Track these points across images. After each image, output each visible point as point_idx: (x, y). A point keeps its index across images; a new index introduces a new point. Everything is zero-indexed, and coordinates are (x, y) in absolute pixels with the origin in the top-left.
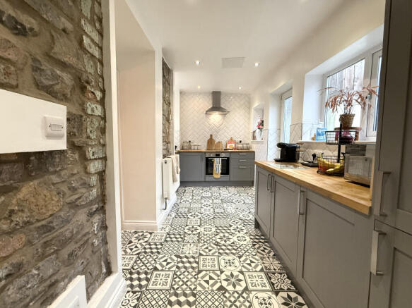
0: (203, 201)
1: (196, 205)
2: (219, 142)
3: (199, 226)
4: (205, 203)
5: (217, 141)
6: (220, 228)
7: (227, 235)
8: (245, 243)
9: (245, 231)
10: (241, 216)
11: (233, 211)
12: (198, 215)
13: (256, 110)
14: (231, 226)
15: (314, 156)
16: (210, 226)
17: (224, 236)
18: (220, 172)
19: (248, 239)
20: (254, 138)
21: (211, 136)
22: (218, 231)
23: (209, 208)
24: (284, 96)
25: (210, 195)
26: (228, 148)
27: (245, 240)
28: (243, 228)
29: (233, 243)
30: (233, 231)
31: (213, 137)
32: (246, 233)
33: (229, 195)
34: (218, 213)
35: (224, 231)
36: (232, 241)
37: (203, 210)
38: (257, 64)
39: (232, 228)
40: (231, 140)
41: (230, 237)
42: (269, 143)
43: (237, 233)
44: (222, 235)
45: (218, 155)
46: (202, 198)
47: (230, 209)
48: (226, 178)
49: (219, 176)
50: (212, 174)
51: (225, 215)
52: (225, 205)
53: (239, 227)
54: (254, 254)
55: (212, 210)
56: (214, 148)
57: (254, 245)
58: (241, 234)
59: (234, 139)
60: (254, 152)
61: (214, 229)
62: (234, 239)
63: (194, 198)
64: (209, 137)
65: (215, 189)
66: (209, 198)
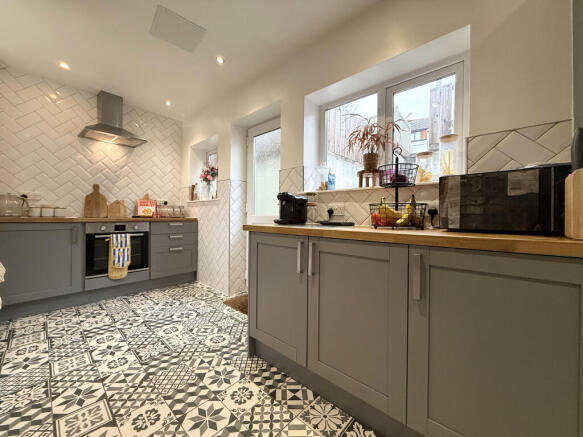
0: (93, 343)
1: (72, 363)
2: (118, 203)
3: (113, 424)
4: (104, 346)
5: (111, 199)
6: (180, 396)
7: (205, 405)
8: (254, 401)
9: (237, 373)
10: (209, 343)
11: (187, 339)
12: (90, 393)
13: (196, 150)
14: (201, 377)
15: (331, 212)
16: (148, 406)
17: (202, 412)
18: (127, 263)
19: (253, 387)
20: (193, 196)
21: (96, 187)
22: (178, 407)
23: (118, 355)
24: (253, 132)
25: (108, 320)
26: (140, 213)
27: (251, 395)
28: (229, 368)
29: (233, 418)
30: (214, 387)
31: (102, 190)
32: (243, 376)
33: (156, 307)
34: (153, 358)
35: (192, 399)
36: (226, 414)
37: (103, 369)
38: (220, 60)
39: (206, 381)
40: (146, 200)
41: (217, 405)
42: (232, 202)
43: (224, 386)
44: (193, 412)
45: (120, 229)
46: (85, 336)
47: (178, 338)
48: (141, 274)
49: (125, 273)
50: (106, 271)
51: (173, 356)
52: (161, 333)
53: (220, 369)
54: (287, 416)
55: (131, 358)
56: (103, 214)
57: (273, 395)
58: (235, 384)
59: (153, 197)
60: (196, 221)
61: (164, 410)
62: (228, 406)
63: (56, 343)
64: (90, 190)
65: (115, 304)
66: (110, 328)
